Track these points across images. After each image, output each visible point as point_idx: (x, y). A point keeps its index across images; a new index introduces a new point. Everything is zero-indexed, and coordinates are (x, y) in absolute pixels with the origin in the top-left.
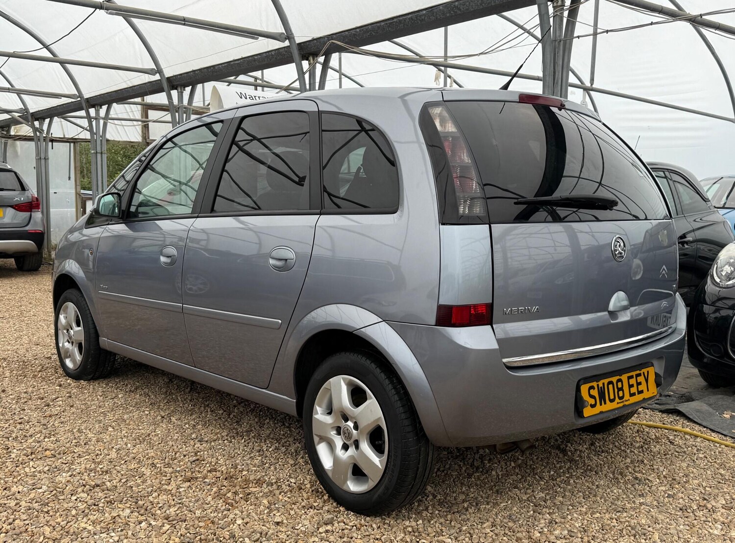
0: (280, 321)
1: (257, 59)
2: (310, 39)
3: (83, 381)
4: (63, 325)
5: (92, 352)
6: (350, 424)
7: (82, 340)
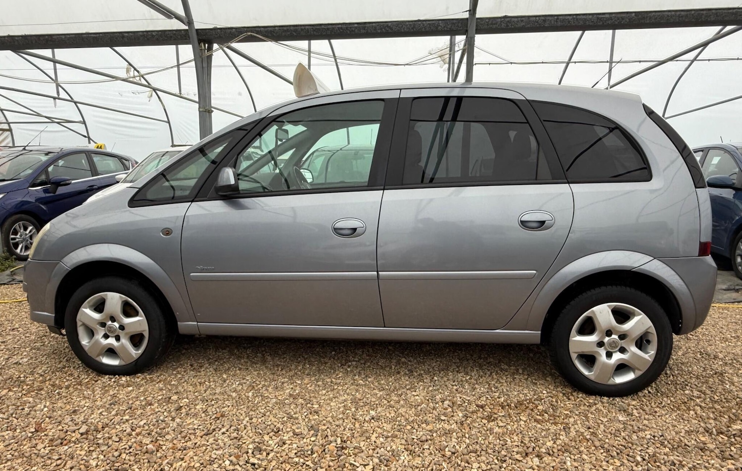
0: (535, 272)
1: (127, 36)
2: (211, 27)
3: (140, 374)
4: (96, 320)
5: (164, 340)
6: (615, 337)
7: (144, 331)
